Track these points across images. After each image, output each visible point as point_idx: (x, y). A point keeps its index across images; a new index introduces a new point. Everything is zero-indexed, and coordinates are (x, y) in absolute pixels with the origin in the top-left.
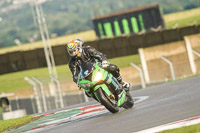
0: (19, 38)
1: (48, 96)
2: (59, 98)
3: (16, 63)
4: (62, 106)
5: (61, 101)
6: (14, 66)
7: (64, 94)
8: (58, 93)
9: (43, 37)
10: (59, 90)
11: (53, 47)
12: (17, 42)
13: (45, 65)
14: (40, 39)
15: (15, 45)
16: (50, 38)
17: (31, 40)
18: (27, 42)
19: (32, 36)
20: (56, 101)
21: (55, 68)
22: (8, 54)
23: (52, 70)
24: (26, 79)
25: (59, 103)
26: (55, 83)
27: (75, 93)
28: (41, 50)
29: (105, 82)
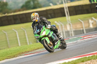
0: (52, 3)
1: (66, 30)
2: (71, 31)
3: (51, 14)
4: (73, 35)
5: (73, 33)
6: (49, 16)
7: (74, 30)
8: (71, 29)
9: (64, 2)
10: (72, 28)
11: (68, 7)
12: (51, 4)
13: (65, 16)
14: (62, 3)
15: (50, 6)
16: (67, 2)
17: (58, 3)
18: (56, 4)
19: (58, 2)
20: (70, 33)
21: (69, 17)
22: (47, 10)
23: (68, 18)
24: (56, 22)
25: (71, 34)
26: (70, 24)
27: (79, 29)
28: (63, 9)
29: (47, 36)
